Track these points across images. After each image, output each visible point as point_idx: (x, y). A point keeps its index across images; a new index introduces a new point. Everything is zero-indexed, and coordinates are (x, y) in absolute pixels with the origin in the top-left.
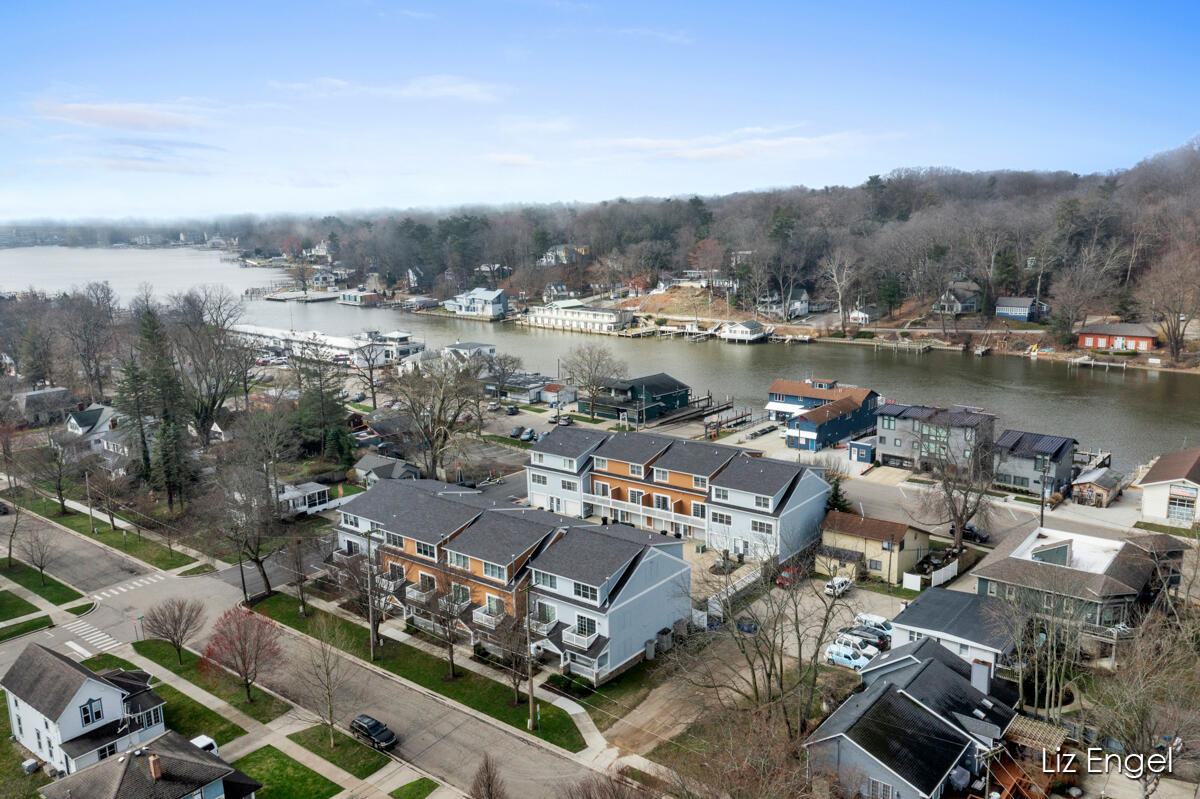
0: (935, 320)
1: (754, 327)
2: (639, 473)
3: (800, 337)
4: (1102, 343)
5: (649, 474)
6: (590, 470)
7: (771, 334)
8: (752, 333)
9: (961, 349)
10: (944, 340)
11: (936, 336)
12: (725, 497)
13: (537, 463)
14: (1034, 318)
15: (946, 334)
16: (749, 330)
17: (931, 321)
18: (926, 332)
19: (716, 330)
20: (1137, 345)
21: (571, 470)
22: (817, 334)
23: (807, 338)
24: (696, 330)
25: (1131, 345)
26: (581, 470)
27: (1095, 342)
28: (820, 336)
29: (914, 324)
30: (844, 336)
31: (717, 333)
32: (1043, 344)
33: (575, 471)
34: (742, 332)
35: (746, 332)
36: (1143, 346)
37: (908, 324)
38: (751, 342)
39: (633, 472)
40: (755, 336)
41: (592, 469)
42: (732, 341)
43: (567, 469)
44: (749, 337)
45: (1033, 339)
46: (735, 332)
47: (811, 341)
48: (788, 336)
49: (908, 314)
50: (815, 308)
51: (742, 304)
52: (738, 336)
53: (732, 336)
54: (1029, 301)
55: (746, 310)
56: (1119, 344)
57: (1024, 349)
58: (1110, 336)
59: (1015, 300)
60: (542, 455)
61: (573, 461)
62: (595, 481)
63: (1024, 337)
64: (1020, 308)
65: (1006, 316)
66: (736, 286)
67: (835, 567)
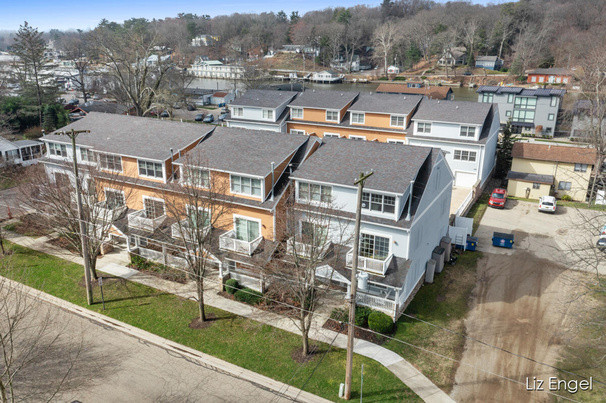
0: (440, 70)
1: (334, 73)
2: (335, 118)
3: (361, 80)
4: (541, 79)
5: (345, 117)
6: (286, 120)
7: (343, 79)
8: (332, 77)
9: (459, 85)
10: (448, 80)
11: (442, 78)
13: (237, 116)
14: (498, 68)
15: (449, 77)
16: (331, 75)
17: (437, 71)
18: (436, 76)
19: (308, 77)
20: (562, 80)
21: (269, 120)
22: (371, 78)
23: (366, 80)
24: (295, 77)
25: (559, 80)
26: (279, 119)
27: (537, 80)
28: (373, 80)
29: (427, 72)
30: (388, 79)
31: (310, 78)
32: (506, 81)
33: (274, 120)
34: (327, 76)
35: (329, 76)
36: (566, 81)
37: (424, 72)
38: (332, 82)
39: (329, 118)
40: (334, 79)
41: (288, 119)
42: (320, 82)
43: (266, 119)
44: (331, 79)
45: (500, 79)
46: (322, 76)
47: (368, 82)
48: (354, 79)
49: (423, 68)
50: (363, 67)
51: (322, 63)
52: (324, 79)
53: (320, 79)
54: (495, 58)
55: (325, 66)
56: (551, 80)
57: (496, 84)
58: (547, 75)
59: (486, 57)
60: (242, 109)
61: (272, 111)
62: (291, 130)
63: (495, 77)
64: (489, 62)
65: (481, 67)
66: (317, 52)
67: (529, 190)
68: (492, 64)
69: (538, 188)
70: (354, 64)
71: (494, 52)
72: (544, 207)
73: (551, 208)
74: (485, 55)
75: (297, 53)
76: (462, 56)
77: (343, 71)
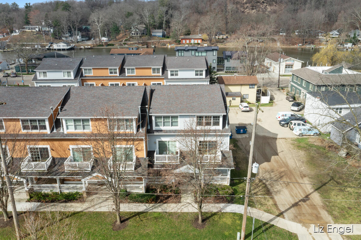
0: (133, 38)
1: (68, 44)
2: (116, 73)
3: (86, 47)
4: (188, 41)
5: (122, 71)
6: (80, 77)
7: (74, 47)
8: (67, 46)
10: (139, 44)
11: (135, 43)
12: (177, 75)
13: (42, 77)
14: (164, 36)
16: (66, 45)
17: (131, 39)
18: (132, 42)
19: (49, 47)
20: (198, 41)
21: (69, 78)
22: (93, 46)
23: (90, 47)
24: (40, 47)
25: (196, 42)
26: (76, 76)
27: (186, 42)
28: (94, 46)
29: (125, 40)
30: (103, 46)
31: (51, 48)
32: (170, 43)
33: (72, 77)
34: (63, 46)
35: (65, 46)
38: (68, 50)
39: (111, 73)
40: (69, 47)
41: (82, 76)
42: (59, 50)
43: (66, 78)
44: (66, 48)
45: (167, 42)
46: (60, 46)
48: (81, 47)
49: (122, 37)
50: (84, 39)
51: (57, 37)
52: (62, 48)
53: (59, 48)
54: (161, 30)
55: (59, 39)
56: (192, 41)
57: (165, 45)
58: (190, 39)
59: (157, 30)
60: (46, 72)
61: (70, 72)
62: (85, 83)
63: (164, 42)
64: (159, 33)
65: (155, 36)
66: (52, 30)
67: (230, 101)
68: (161, 34)
69: (235, 99)
70: (78, 37)
71: (160, 27)
72: (244, 109)
73: (248, 109)
74: (156, 29)
75: (37, 31)
76: (144, 30)
77: (73, 42)
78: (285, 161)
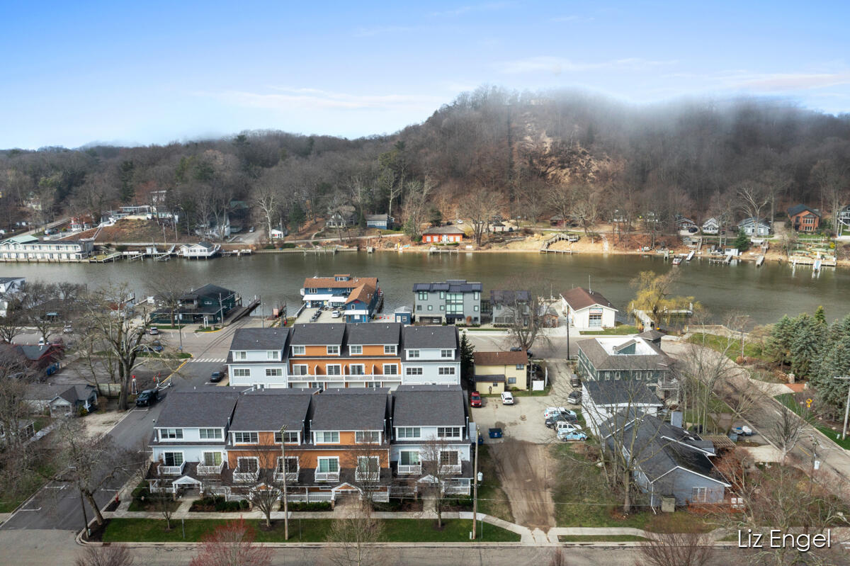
0: (331, 232)
1: (208, 244)
2: (336, 352)
3: (243, 251)
4: (436, 239)
5: (344, 349)
6: (289, 358)
7: (220, 250)
8: (209, 251)
9: (356, 250)
10: (343, 245)
11: (336, 242)
12: (417, 355)
13: (239, 359)
14: (390, 227)
15: (343, 241)
16: (206, 249)
17: (328, 234)
18: (329, 240)
19: (174, 251)
20: (455, 239)
21: (275, 360)
22: (255, 248)
23: (250, 251)
24: (155, 252)
25: (452, 239)
26: (284, 357)
27: (432, 239)
28: (257, 249)
29: (317, 236)
30: (275, 248)
31: (177, 253)
32: (402, 242)
33: (279, 359)
34: (201, 251)
35: (205, 251)
36: (458, 239)
37: (313, 236)
38: (209, 258)
39: (330, 352)
40: (211, 253)
41: (291, 356)
42: (193, 258)
43: (271, 359)
44: (206, 254)
45: (396, 240)
46: (195, 251)
47: (253, 253)
48: (234, 251)
49: (310, 230)
50: (235, 230)
51: (187, 231)
52: (198, 254)
53: (192, 254)
54: (385, 216)
55: (191, 234)
56: (445, 238)
57: (393, 246)
58: (440, 235)
59: (376, 216)
60: (245, 353)
61: (277, 352)
62: (294, 365)
63: (390, 239)
64: (381, 221)
65: (374, 227)
66: (176, 217)
67: (491, 388)
68: (384, 224)
69: (497, 385)
70: (226, 228)
71: (383, 210)
72: (506, 401)
73: (511, 401)
74: (374, 214)
75: (148, 219)
76: (352, 216)
77: (216, 240)
78: (534, 472)
